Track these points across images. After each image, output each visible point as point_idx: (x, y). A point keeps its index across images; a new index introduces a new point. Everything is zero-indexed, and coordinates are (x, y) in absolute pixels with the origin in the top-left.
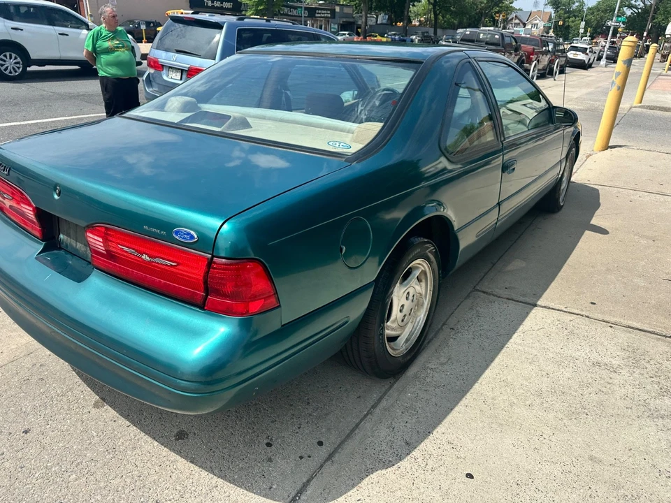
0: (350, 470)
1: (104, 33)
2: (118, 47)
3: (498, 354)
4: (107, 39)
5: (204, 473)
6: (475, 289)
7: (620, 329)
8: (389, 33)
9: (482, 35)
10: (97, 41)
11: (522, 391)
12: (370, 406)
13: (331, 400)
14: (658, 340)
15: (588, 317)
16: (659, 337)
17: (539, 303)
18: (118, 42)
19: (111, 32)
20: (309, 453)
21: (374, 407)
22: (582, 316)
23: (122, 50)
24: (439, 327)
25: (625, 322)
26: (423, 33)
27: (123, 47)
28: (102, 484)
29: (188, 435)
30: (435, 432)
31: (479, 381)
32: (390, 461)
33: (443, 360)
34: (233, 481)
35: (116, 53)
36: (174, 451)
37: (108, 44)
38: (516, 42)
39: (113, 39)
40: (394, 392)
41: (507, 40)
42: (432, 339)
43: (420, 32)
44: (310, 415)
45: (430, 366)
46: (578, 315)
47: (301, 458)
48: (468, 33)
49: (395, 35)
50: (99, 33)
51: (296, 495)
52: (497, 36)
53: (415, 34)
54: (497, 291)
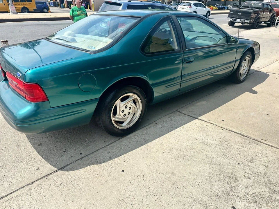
0: (85, 163)
1: (76, 8)
2: (81, 14)
3: (166, 134)
4: (77, 11)
5: (40, 156)
6: (177, 111)
7: (225, 131)
8: (217, 5)
9: (253, 4)
10: (74, 11)
11: (165, 147)
12: (106, 145)
13: (94, 141)
14: (239, 137)
15: (216, 125)
16: (241, 136)
17: (199, 118)
18: (81, 12)
19: (79, 8)
20: (75, 156)
21: (108, 145)
22: (214, 124)
23: (82, 15)
24: (152, 122)
25: (230, 129)
26: (233, 4)
27: (83, 14)
28: (9, 155)
29: (42, 145)
30: (122, 156)
31: (151, 142)
32: (100, 162)
33: (144, 133)
34: (47, 160)
35: (80, 16)
36: (35, 149)
37: (77, 13)
38: (271, 7)
39: (79, 11)
40: (118, 142)
41: (265, 6)
42: (146, 126)
43: (232, 4)
44: (84, 145)
45: (138, 135)
46: (212, 124)
47: (72, 157)
48: (246, 3)
49: (220, 5)
50: (75, 9)
51: (63, 167)
52: (260, 5)
53: (230, 4)
54: (185, 112)
